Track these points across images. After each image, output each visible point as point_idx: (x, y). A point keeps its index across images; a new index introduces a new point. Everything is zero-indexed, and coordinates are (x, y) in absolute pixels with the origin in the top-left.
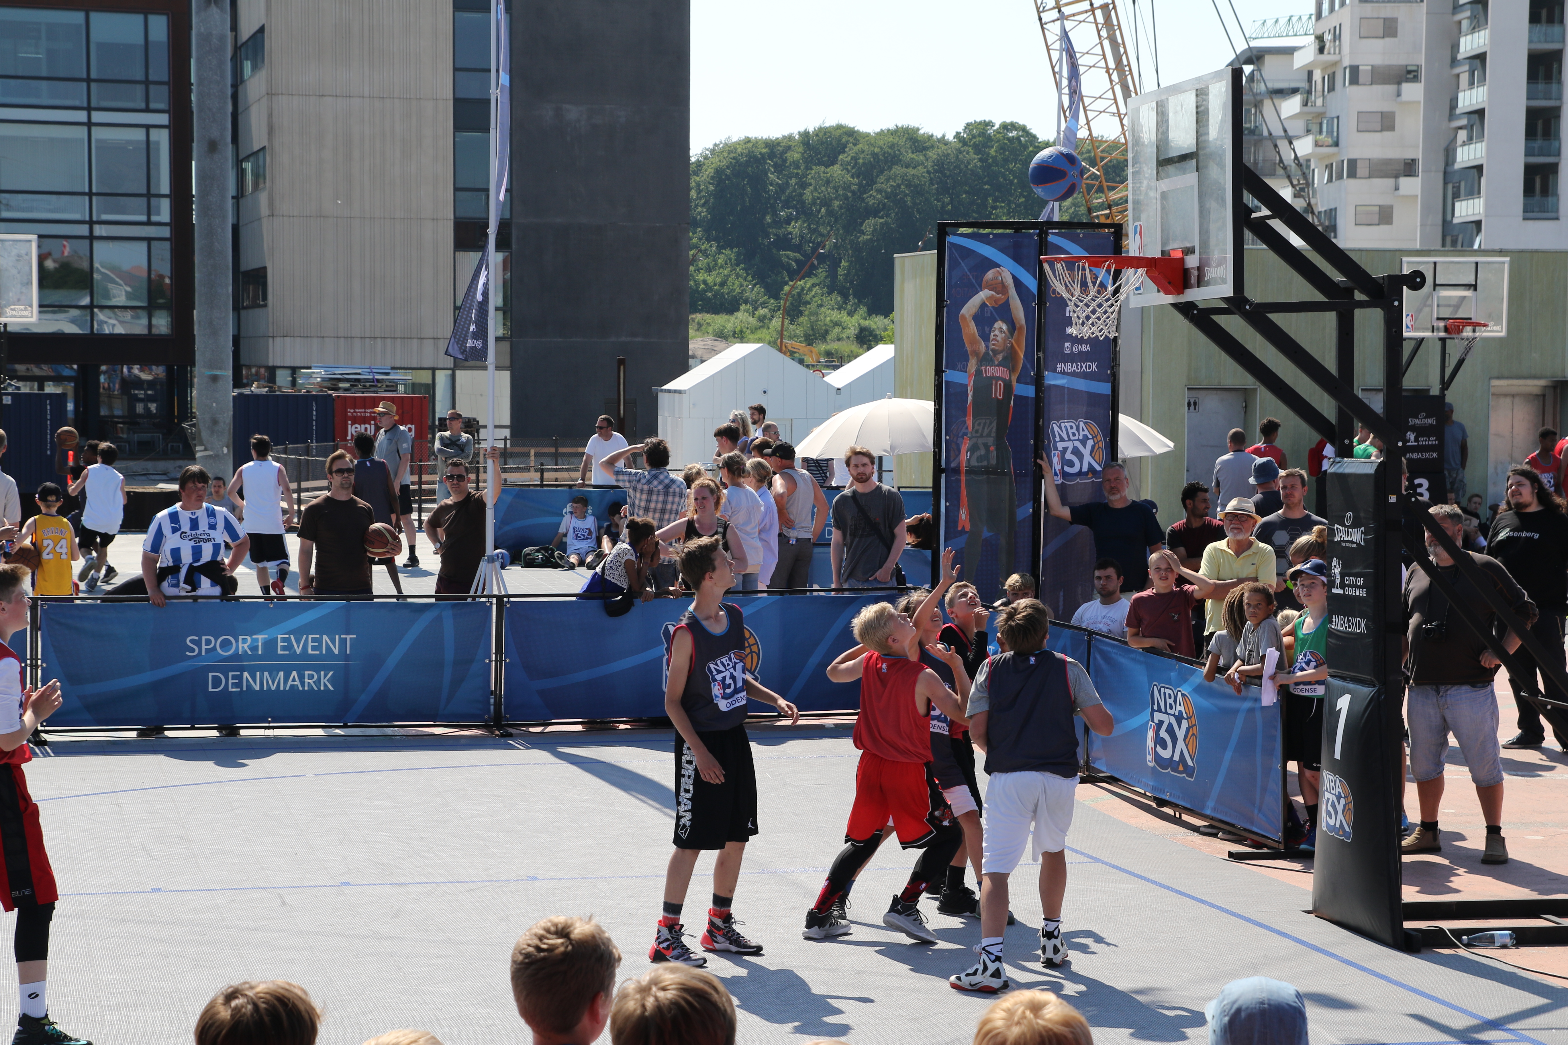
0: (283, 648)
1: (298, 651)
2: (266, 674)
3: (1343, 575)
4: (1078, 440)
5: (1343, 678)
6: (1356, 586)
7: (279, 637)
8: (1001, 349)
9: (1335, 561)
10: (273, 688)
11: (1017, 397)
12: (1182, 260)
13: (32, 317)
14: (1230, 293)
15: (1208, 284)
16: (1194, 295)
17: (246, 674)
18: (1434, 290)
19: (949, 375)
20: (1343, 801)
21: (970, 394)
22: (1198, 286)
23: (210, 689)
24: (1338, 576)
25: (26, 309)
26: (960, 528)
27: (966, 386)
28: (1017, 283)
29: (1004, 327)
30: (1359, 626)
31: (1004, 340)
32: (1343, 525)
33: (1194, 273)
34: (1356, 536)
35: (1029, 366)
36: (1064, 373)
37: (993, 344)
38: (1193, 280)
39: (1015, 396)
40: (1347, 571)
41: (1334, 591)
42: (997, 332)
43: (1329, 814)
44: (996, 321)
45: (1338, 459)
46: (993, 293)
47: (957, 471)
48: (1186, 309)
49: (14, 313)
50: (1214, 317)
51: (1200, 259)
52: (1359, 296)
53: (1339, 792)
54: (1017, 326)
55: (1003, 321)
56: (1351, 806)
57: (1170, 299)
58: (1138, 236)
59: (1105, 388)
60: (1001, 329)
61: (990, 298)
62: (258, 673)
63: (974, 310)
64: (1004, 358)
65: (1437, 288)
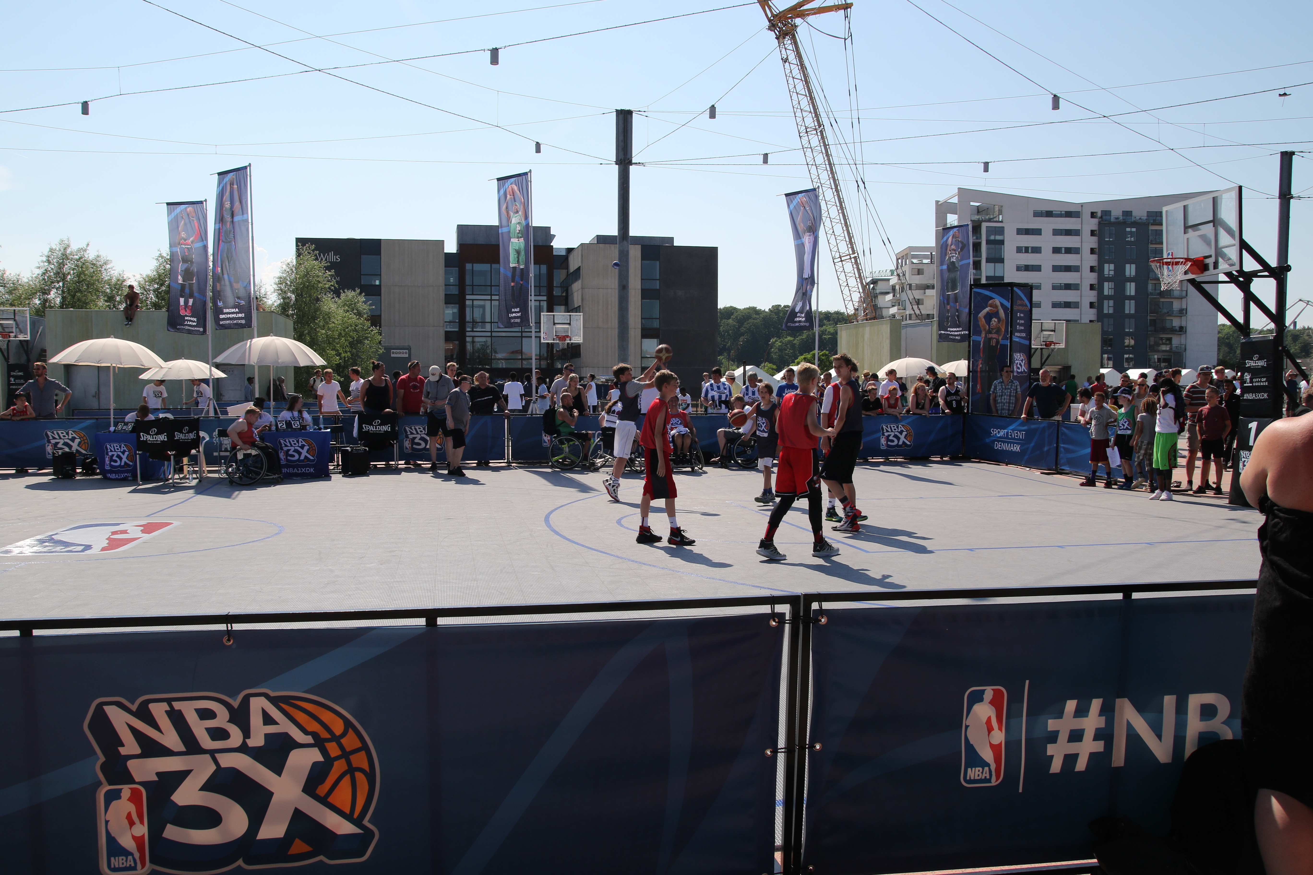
3: (1252, 379)
4: (1021, 360)
6: (1261, 382)
8: (995, 328)
11: (1001, 345)
12: (1203, 261)
21: (982, 344)
22: (1214, 269)
24: (1249, 379)
25: (580, 337)
26: (977, 392)
27: (980, 341)
28: (1002, 305)
29: (996, 320)
31: (996, 325)
33: (1211, 265)
34: (1261, 363)
36: (1017, 336)
37: (992, 326)
42: (993, 322)
44: (993, 318)
46: (992, 308)
47: (977, 372)
49: (575, 339)
51: (1215, 260)
54: (1002, 319)
55: (996, 318)
59: (1027, 342)
60: (995, 321)
61: (991, 310)
63: (984, 315)
64: (996, 331)
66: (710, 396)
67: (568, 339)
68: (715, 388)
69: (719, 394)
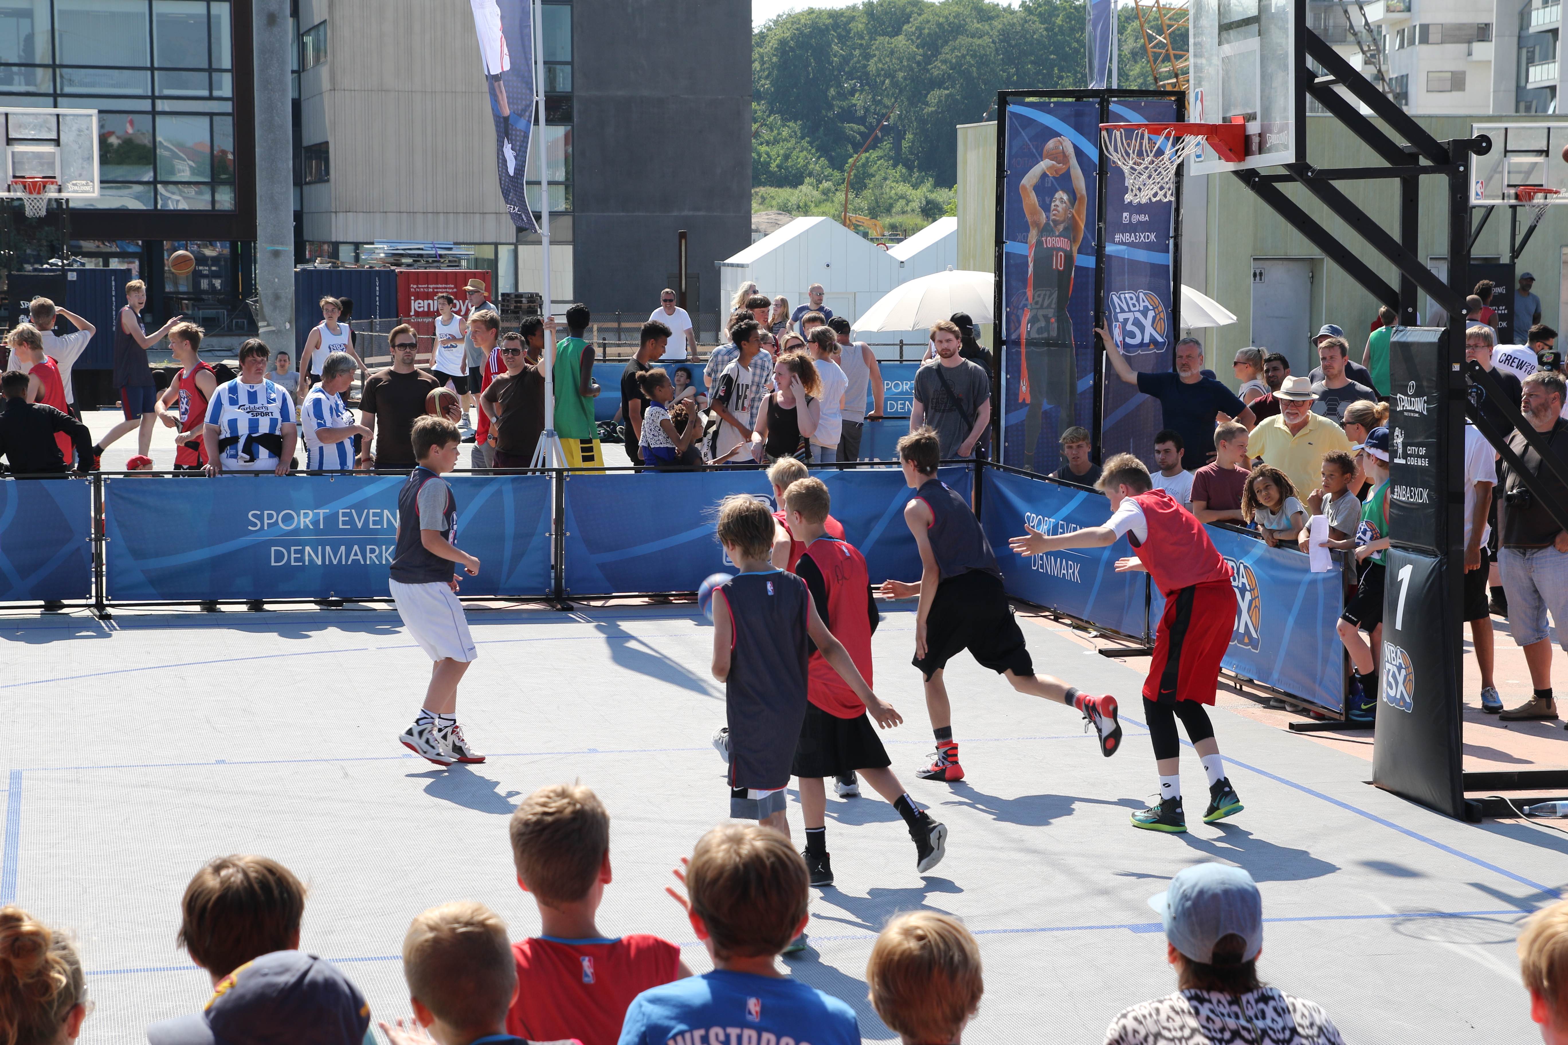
0: (344, 523)
1: (360, 526)
2: (328, 548)
3: (1405, 445)
4: (1139, 311)
5: (1405, 549)
6: (1419, 456)
7: (341, 511)
8: (1062, 219)
9: (1397, 431)
10: (335, 562)
11: (1078, 268)
12: (1243, 127)
13: (93, 192)
14: (1292, 160)
15: (1269, 150)
16: (1255, 162)
17: (308, 549)
18: (1505, 156)
19: (1009, 246)
20: (1403, 672)
21: (1031, 265)
22: (1260, 153)
23: (273, 564)
24: (1400, 446)
25: (87, 184)
26: (1020, 401)
27: (1026, 257)
28: (1079, 152)
29: (1065, 197)
30: (1421, 496)
31: (1065, 210)
32: (1406, 394)
33: (1256, 140)
34: (1419, 406)
35: (1090, 237)
36: (1122, 243)
37: (1054, 215)
38: (1255, 147)
39: (1076, 266)
40: (1410, 441)
41: (1396, 461)
42: (1057, 203)
43: (1390, 685)
44: (1057, 191)
45: (1401, 328)
46: (1054, 162)
47: (1017, 343)
48: (1248, 177)
49: (76, 188)
50: (1276, 185)
51: (1262, 126)
52: (1423, 162)
53: (1400, 663)
54: (1078, 196)
55: (1064, 191)
56: (1412, 677)
57: (1231, 166)
58: (1199, 102)
59: (1167, 259)
60: (1062, 199)
61: (1051, 168)
62: (320, 548)
63: (1034, 181)
64: (1065, 229)
65: (1508, 154)
66: (224, 420)
67: (54, 187)
68: (243, 399)
69: (250, 416)
